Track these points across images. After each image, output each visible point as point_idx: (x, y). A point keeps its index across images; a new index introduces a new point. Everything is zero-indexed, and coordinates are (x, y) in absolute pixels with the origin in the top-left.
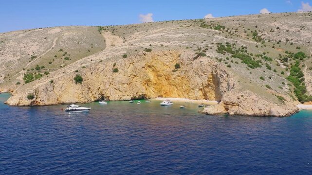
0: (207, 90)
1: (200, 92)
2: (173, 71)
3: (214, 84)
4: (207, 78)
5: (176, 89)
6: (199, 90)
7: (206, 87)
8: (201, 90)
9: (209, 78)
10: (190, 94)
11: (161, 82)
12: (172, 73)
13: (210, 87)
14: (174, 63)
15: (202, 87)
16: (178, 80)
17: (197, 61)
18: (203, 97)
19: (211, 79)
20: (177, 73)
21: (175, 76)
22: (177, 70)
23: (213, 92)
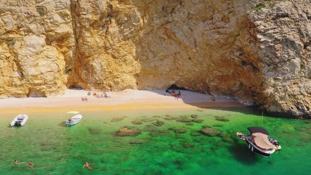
0: (93, 39)
1: (53, 51)
3: (145, 10)
6: (49, 41)
7: (94, 24)
8: (61, 40)
13: (114, 28)
15: (66, 28)
18: (66, 77)
23: (130, 51)
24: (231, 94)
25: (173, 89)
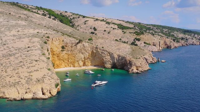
1: (82, 62)
2: (62, 51)
3: (92, 57)
4: (88, 54)
5: (63, 62)
9: (89, 54)
10: (75, 64)
11: (54, 59)
12: (61, 52)
13: (88, 59)
14: (61, 46)
16: (66, 57)
17: (80, 44)
19: (90, 55)
20: (65, 52)
21: (63, 54)
22: (64, 50)
23: (90, 62)
24: (101, 66)
25: (95, 66)
